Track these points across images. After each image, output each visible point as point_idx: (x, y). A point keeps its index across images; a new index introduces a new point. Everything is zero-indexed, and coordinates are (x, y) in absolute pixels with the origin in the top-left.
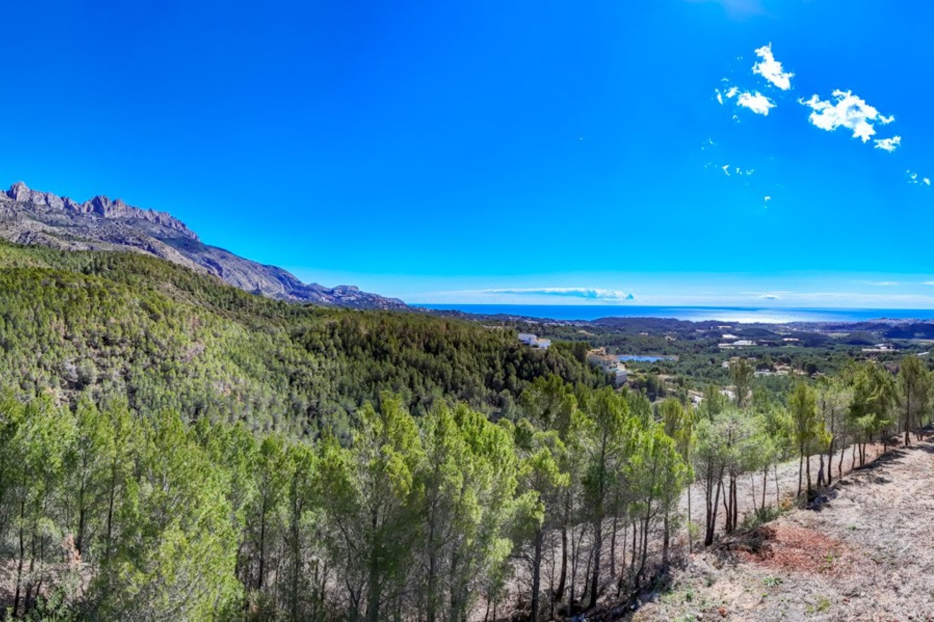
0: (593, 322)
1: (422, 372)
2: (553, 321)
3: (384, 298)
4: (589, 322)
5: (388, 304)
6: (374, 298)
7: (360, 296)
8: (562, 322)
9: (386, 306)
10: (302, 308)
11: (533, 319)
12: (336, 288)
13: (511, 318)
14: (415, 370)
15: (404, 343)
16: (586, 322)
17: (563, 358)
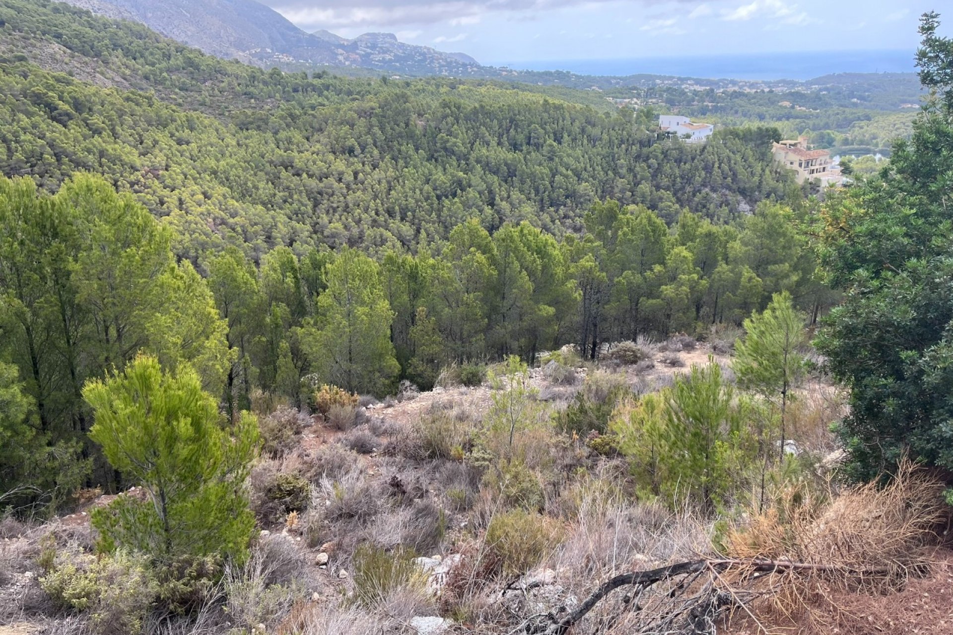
0: (808, 84)
1: (506, 181)
2: (734, 83)
3: (441, 54)
4: (802, 84)
5: (449, 64)
6: (424, 54)
7: (400, 53)
8: (752, 86)
9: (444, 69)
10: (310, 80)
11: (698, 82)
12: (360, 40)
13: (658, 81)
14: (496, 178)
15: (477, 136)
16: (794, 84)
17: (731, 155)
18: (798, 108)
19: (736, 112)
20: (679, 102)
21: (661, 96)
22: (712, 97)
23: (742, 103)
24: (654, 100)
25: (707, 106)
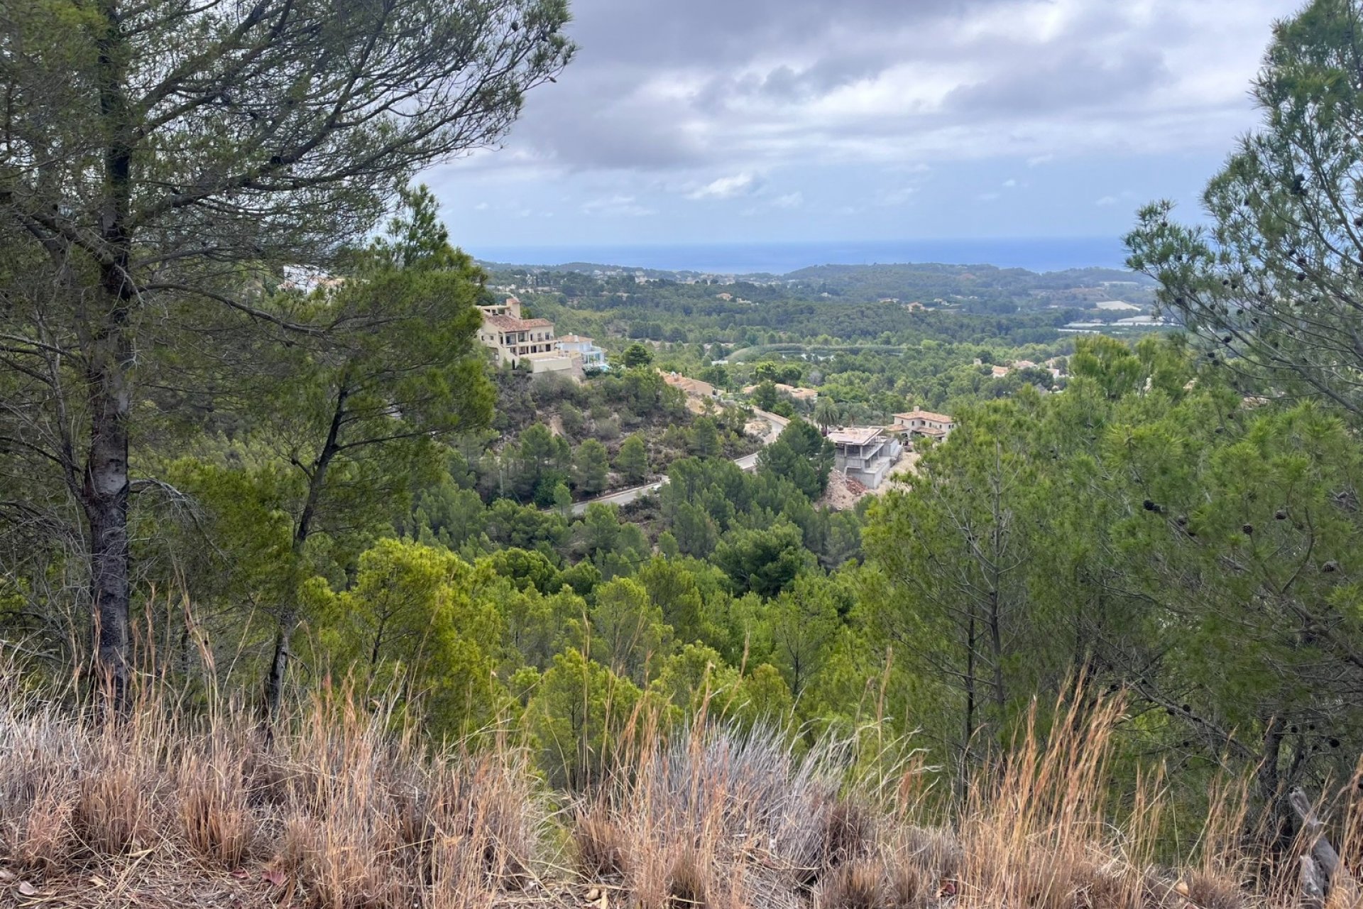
18: (740, 301)
19: (657, 305)
20: (582, 291)
21: (557, 282)
22: (627, 285)
23: (666, 293)
24: (546, 289)
25: (621, 297)
